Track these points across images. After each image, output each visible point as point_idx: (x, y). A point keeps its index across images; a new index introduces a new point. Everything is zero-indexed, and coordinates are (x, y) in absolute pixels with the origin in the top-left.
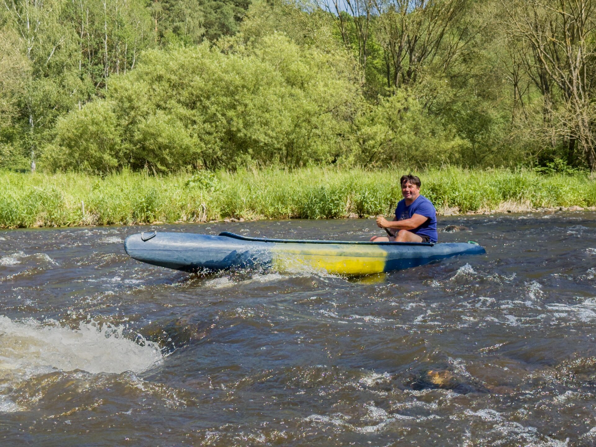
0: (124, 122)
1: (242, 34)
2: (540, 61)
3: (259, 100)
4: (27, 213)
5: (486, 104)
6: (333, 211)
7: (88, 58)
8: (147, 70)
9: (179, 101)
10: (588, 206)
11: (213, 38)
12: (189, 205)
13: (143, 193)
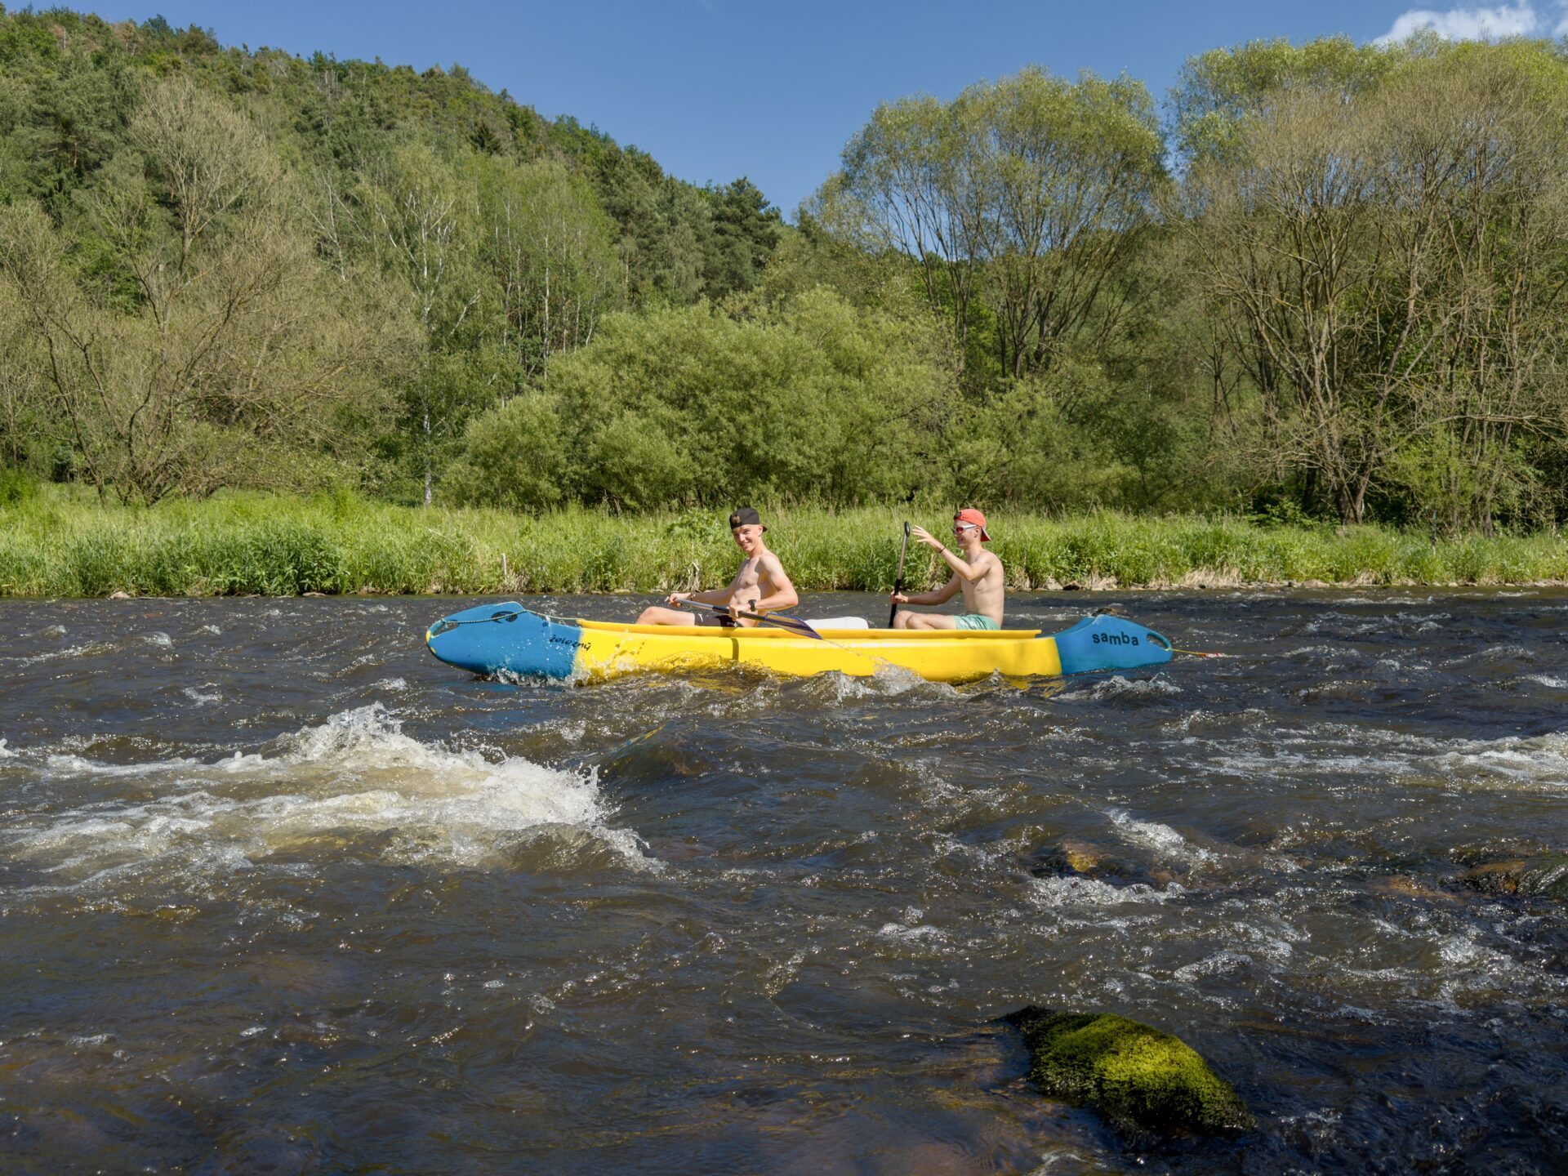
0: (573, 430)
1: (763, 289)
2: (1260, 338)
3: (790, 397)
4: (417, 571)
5: (1166, 407)
6: (907, 579)
7: (518, 326)
8: (609, 347)
9: (660, 397)
10: (1337, 581)
11: (717, 295)
12: (672, 564)
13: (601, 543)
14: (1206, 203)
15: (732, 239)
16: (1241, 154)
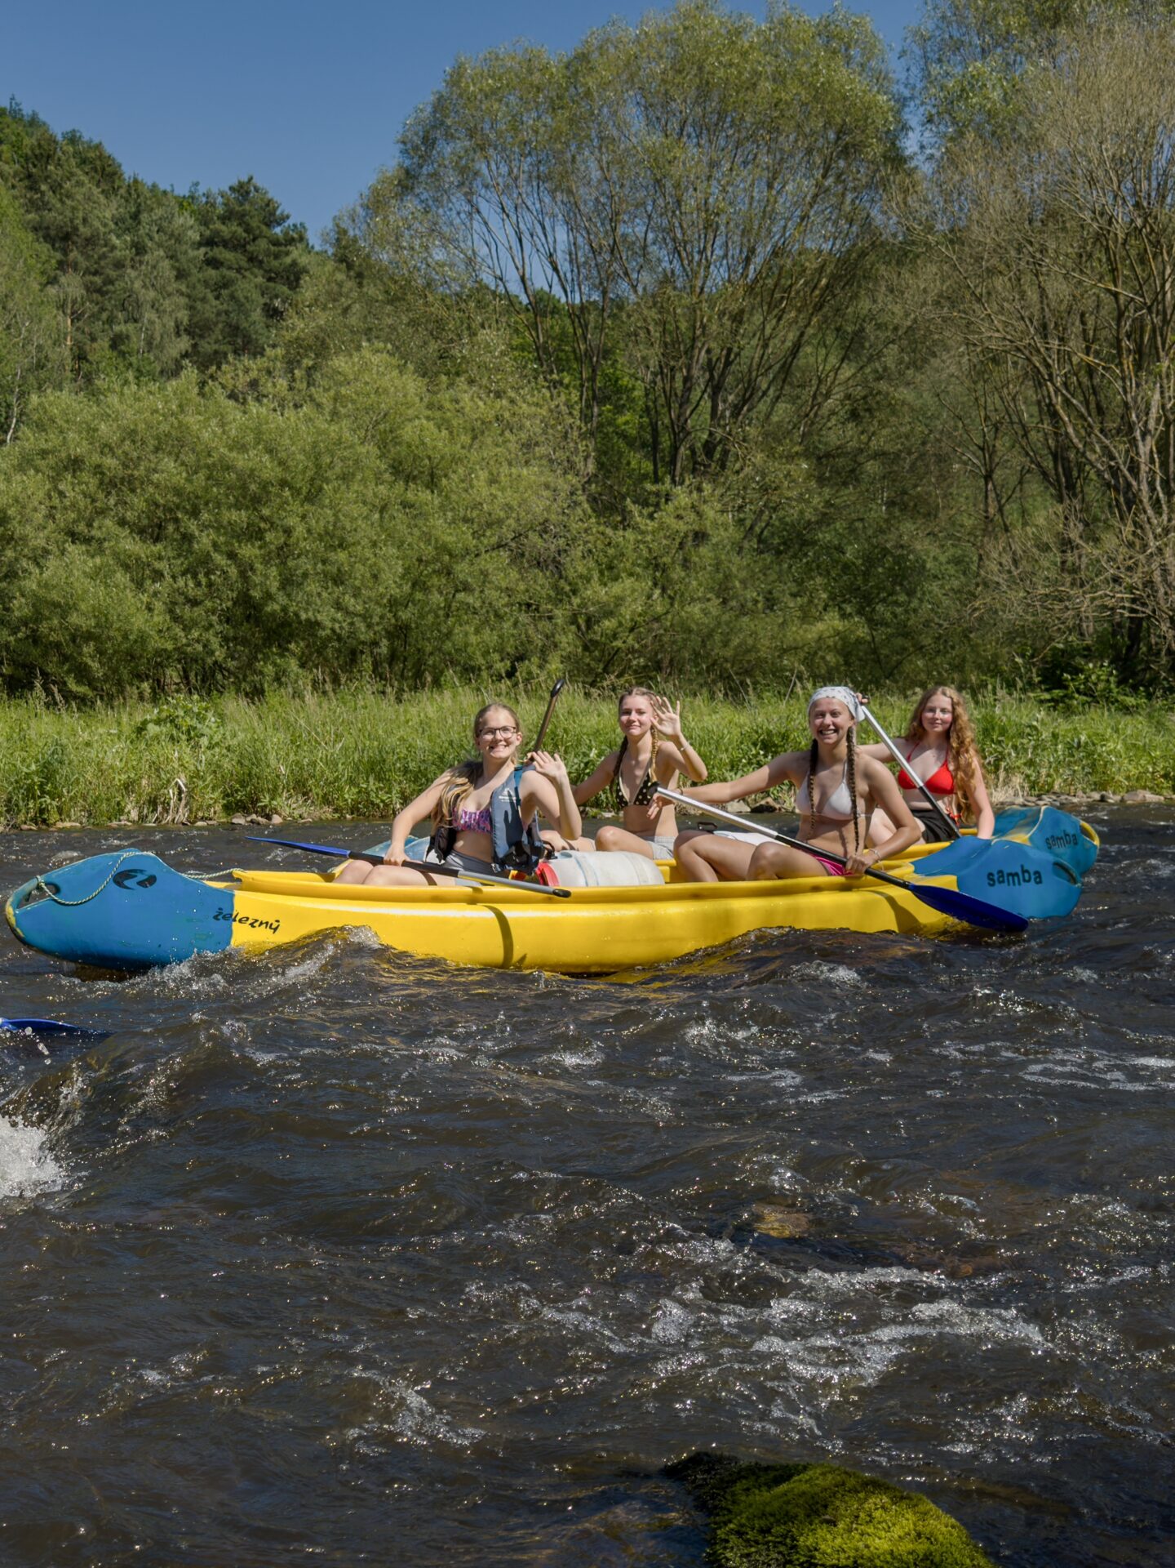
1: (280, 351)
2: (1054, 415)
3: (322, 516)
5: (907, 527)
8: (44, 446)
9: (122, 523)
11: (208, 362)
12: (144, 782)
13: (34, 751)
14: (967, 205)
15: (232, 274)
16: (1023, 130)
